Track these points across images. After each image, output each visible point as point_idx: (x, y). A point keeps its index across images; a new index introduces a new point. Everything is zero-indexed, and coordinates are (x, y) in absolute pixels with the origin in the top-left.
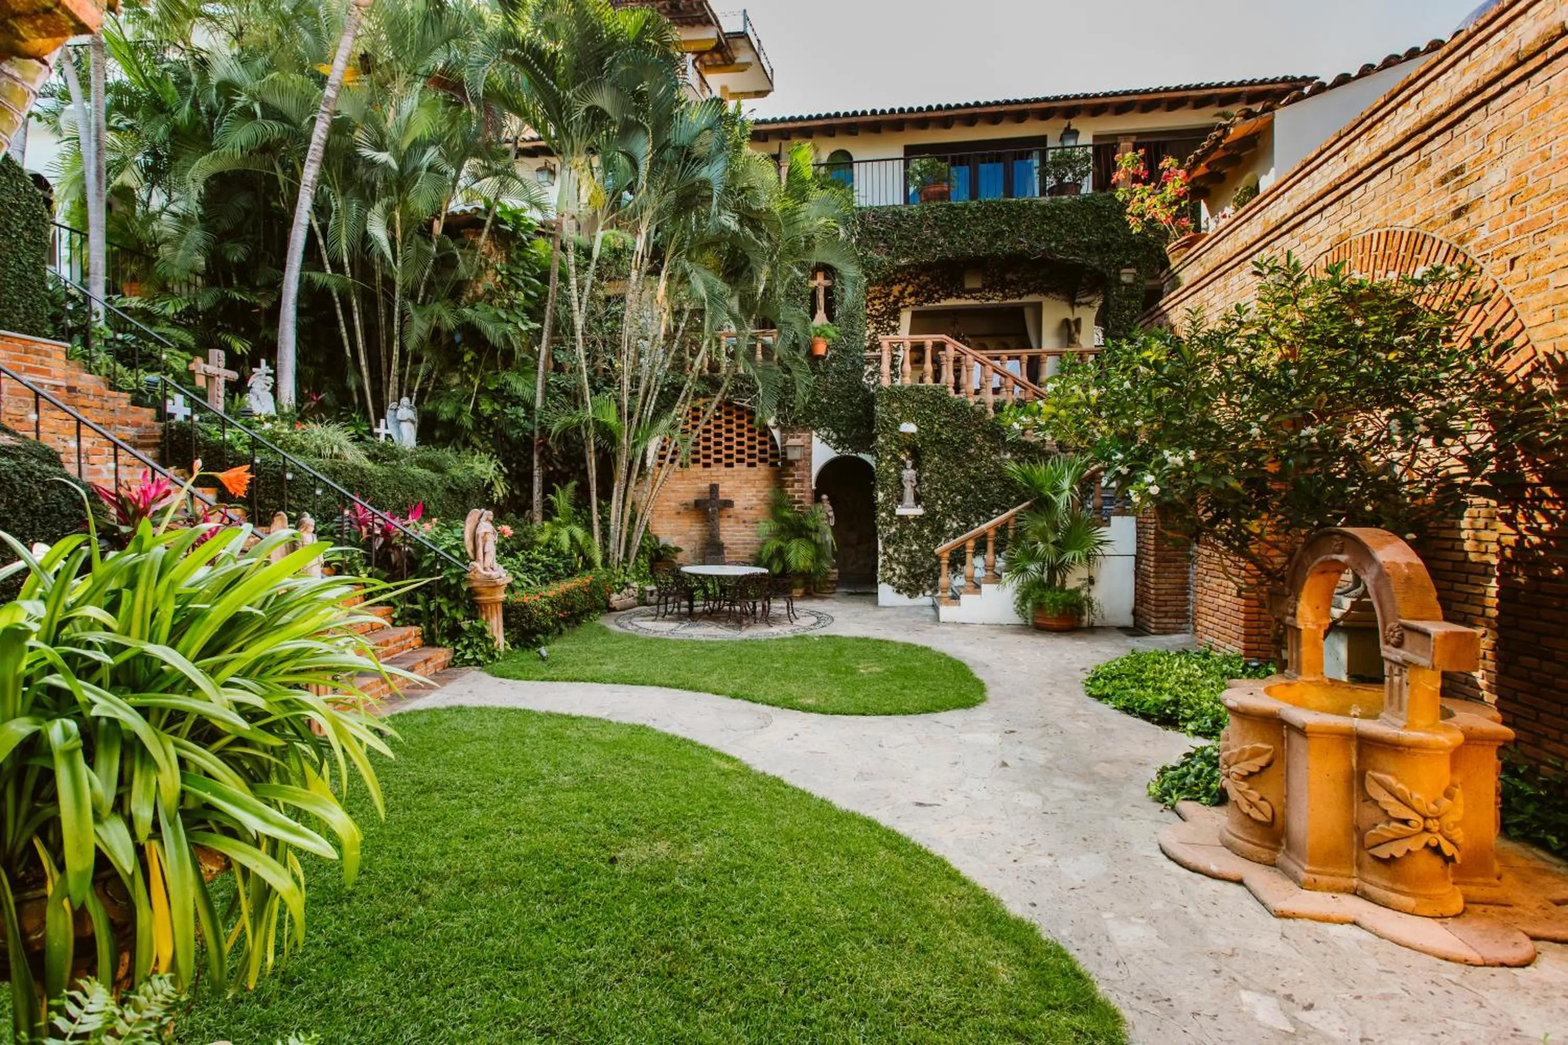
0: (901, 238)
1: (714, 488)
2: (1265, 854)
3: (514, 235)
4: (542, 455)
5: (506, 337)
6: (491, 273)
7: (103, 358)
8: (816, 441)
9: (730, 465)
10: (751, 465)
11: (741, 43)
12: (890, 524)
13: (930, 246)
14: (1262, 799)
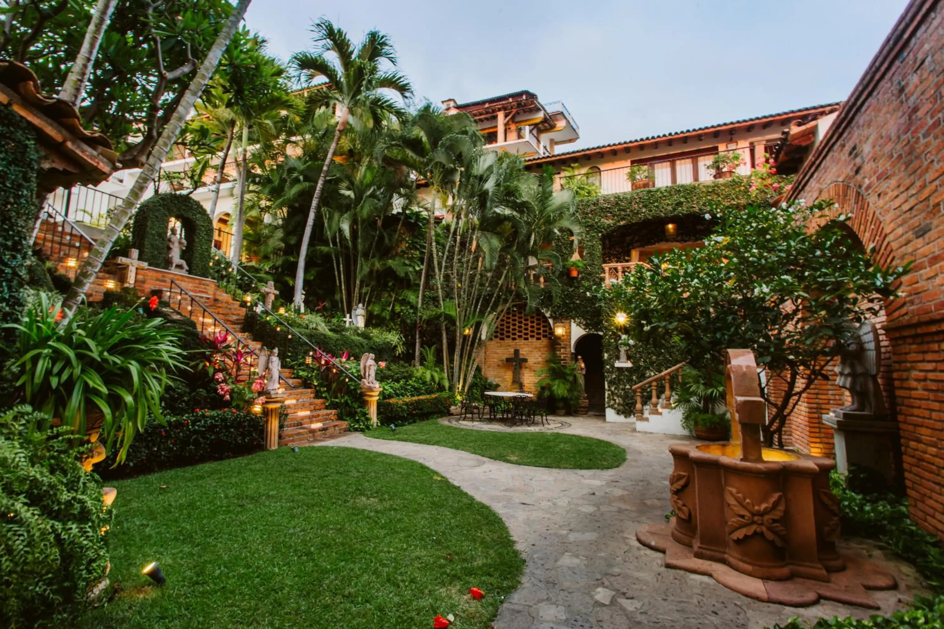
0: (620, 210)
1: (517, 352)
2: (686, 539)
3: (416, 224)
4: (420, 332)
5: (406, 274)
6: (404, 243)
7: (232, 287)
8: (573, 325)
9: (526, 339)
10: (538, 339)
11: (559, 117)
12: (612, 372)
13: (637, 213)
14: (684, 505)
